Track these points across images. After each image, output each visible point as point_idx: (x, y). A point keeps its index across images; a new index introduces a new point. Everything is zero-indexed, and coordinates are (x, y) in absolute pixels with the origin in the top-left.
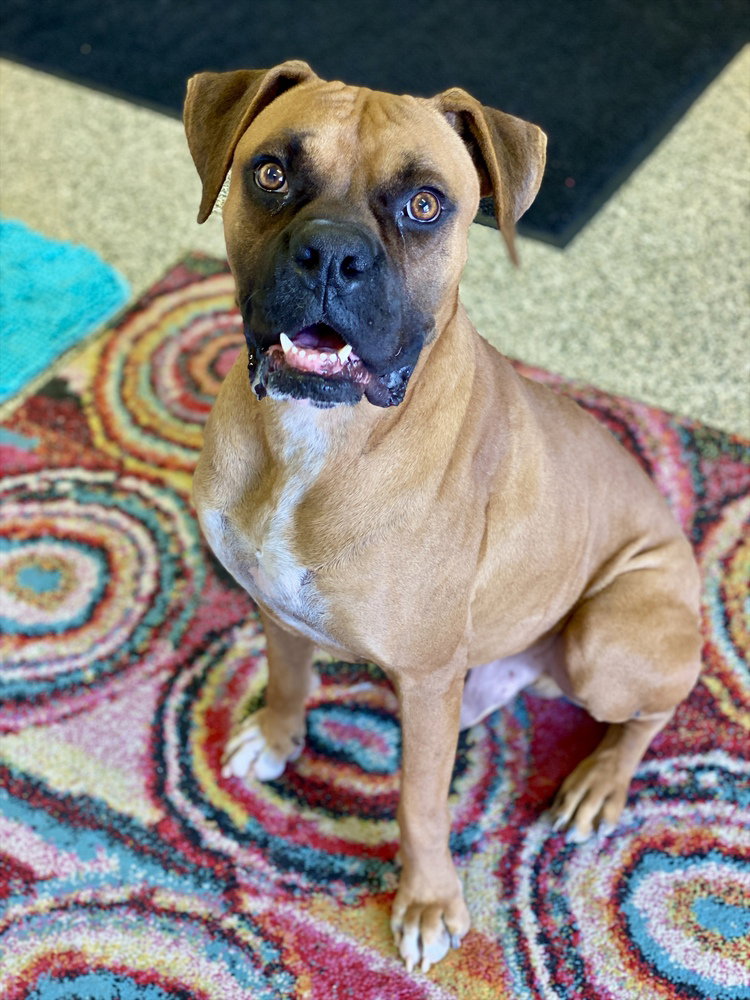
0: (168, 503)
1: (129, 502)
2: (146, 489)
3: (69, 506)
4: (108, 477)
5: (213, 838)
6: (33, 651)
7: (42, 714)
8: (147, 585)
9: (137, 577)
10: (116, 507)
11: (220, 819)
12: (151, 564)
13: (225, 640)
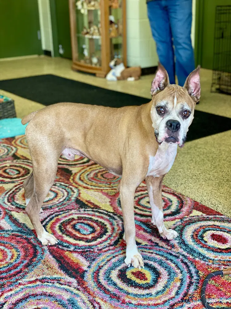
0: (76, 190)
1: (68, 189)
2: (73, 188)
3: (56, 187)
4: (67, 185)
8: (61, 200)
10: (65, 189)
12: (64, 198)
13: (70, 211)
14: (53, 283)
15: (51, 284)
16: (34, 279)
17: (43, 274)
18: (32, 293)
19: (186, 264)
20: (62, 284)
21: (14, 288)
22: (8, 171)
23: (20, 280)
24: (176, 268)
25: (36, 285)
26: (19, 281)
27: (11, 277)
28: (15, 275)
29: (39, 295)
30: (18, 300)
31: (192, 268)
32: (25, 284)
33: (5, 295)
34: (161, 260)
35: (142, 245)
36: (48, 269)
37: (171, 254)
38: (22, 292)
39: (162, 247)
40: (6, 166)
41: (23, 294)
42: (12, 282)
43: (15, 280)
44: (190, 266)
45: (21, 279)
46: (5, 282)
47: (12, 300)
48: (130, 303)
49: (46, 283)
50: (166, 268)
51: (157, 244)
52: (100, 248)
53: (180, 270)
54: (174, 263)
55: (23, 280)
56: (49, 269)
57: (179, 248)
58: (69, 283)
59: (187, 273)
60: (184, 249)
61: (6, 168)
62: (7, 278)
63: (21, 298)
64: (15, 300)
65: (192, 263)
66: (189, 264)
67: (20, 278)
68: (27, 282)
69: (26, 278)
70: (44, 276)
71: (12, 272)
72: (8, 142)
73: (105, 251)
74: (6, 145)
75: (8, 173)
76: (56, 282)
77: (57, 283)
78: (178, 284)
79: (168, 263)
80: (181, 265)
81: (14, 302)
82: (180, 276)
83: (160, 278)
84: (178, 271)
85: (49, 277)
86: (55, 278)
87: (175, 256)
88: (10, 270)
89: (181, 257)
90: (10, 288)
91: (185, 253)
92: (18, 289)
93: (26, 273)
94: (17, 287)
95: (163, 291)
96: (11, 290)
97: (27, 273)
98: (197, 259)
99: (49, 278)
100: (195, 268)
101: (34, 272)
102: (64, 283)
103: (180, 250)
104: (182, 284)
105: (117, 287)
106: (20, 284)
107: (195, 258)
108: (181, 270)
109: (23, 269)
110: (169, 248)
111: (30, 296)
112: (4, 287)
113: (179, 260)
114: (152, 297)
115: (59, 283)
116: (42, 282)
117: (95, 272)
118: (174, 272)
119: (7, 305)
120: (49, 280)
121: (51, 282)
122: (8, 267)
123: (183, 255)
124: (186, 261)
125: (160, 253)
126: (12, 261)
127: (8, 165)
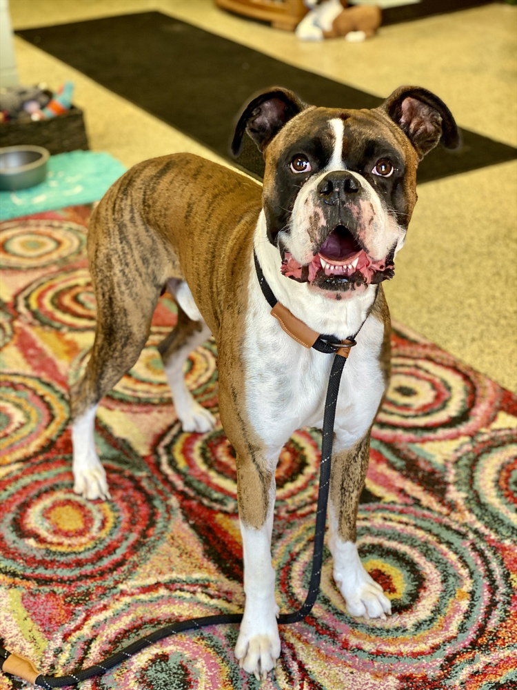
5: (166, 468)
6: (140, 387)
7: (126, 407)
8: (203, 379)
9: (200, 376)
11: (172, 463)
12: (209, 374)
14: (194, 593)
15: (188, 595)
16: (151, 581)
17: (171, 570)
18: (148, 617)
19: (481, 554)
20: (212, 597)
21: (112, 602)
22: (82, 298)
23: (122, 582)
24: (460, 565)
25: (158, 598)
26: (121, 587)
27: (102, 574)
28: (111, 570)
29: (165, 621)
30: (120, 634)
31: (494, 565)
32: (132, 594)
33: (93, 620)
34: (426, 543)
35: (385, 503)
36: (181, 556)
37: (448, 528)
38: (128, 614)
39: (428, 509)
40: (77, 286)
41: (130, 618)
42: (106, 589)
43: (112, 584)
44: (491, 560)
45: (124, 582)
46: (92, 586)
47: (109, 632)
48: (360, 649)
49: (178, 593)
50: (437, 564)
51: (417, 502)
52: (292, 507)
53: (467, 570)
54: (456, 553)
55: (129, 583)
56: (184, 557)
57: (467, 513)
58: (227, 593)
59: (484, 577)
60: (477, 515)
61: (78, 290)
62: (95, 576)
63: (126, 628)
64: (113, 631)
65: (495, 554)
66: (489, 554)
67: (124, 579)
68: (138, 588)
69: (136, 577)
70: (174, 575)
71: (106, 562)
72: (80, 219)
73: (303, 516)
74: (74, 226)
75: (82, 305)
76: (199, 590)
77: (202, 592)
78: (465, 604)
79: (442, 550)
80: (471, 556)
81: (112, 636)
82: (468, 586)
83: (425, 588)
84: (464, 572)
85: (183, 577)
86: (197, 580)
87: (458, 532)
88: (99, 557)
89: (471, 536)
90: (102, 602)
91: (479, 525)
92: (119, 606)
93: (135, 566)
94: (117, 600)
95: (432, 620)
96: (105, 608)
97: (137, 566)
98: (507, 543)
99: (184, 581)
100: (502, 564)
101: (151, 563)
102: (217, 593)
103: (470, 518)
104: (472, 606)
105: (330, 608)
106: (123, 593)
107: (502, 539)
108: (470, 570)
109: (128, 555)
110: (445, 510)
111: (145, 624)
112: (89, 600)
113: (466, 543)
114: (408, 636)
115: (206, 593)
116: (171, 590)
117: (282, 569)
118: (454, 576)
119: (99, 645)
120: (183, 585)
121: (188, 591)
122: (96, 549)
123: (476, 532)
124: (482, 546)
125: (425, 524)
126: (103, 534)
127: (82, 281)
